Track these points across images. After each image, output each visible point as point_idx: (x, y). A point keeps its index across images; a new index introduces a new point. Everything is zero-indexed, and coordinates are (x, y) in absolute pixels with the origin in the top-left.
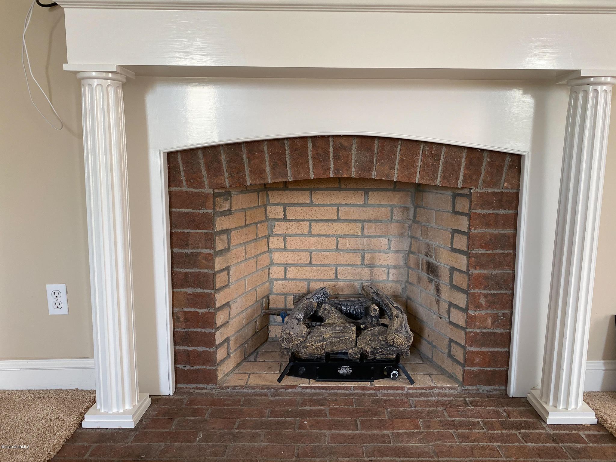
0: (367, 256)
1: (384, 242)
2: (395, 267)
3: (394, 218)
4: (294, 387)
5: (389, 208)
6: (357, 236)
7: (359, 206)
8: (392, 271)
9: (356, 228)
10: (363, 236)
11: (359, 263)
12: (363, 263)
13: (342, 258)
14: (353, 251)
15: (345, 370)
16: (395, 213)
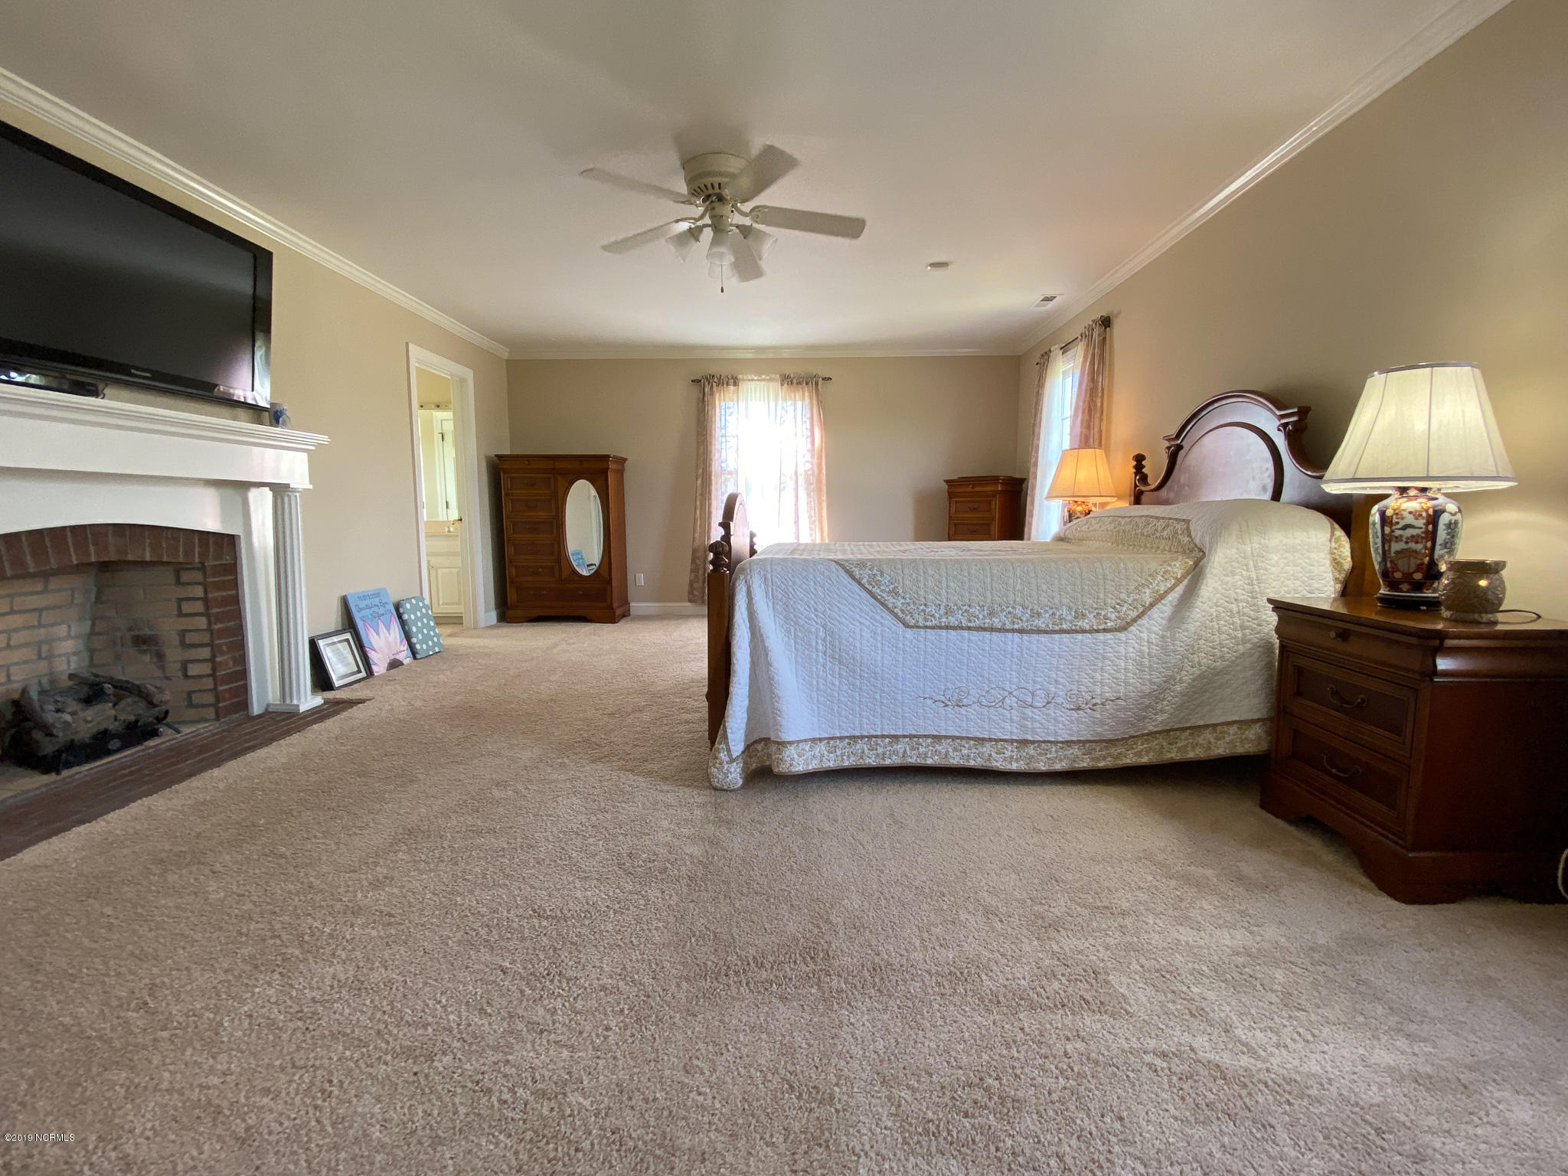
0: (45, 648)
1: (62, 630)
2: (75, 654)
3: (75, 601)
4: (80, 773)
5: (69, 593)
6: (34, 627)
7: (37, 593)
8: (73, 659)
9: (33, 619)
10: (40, 626)
11: (35, 657)
12: (40, 657)
13: (17, 656)
14: (26, 645)
15: (114, 744)
16: (76, 595)
